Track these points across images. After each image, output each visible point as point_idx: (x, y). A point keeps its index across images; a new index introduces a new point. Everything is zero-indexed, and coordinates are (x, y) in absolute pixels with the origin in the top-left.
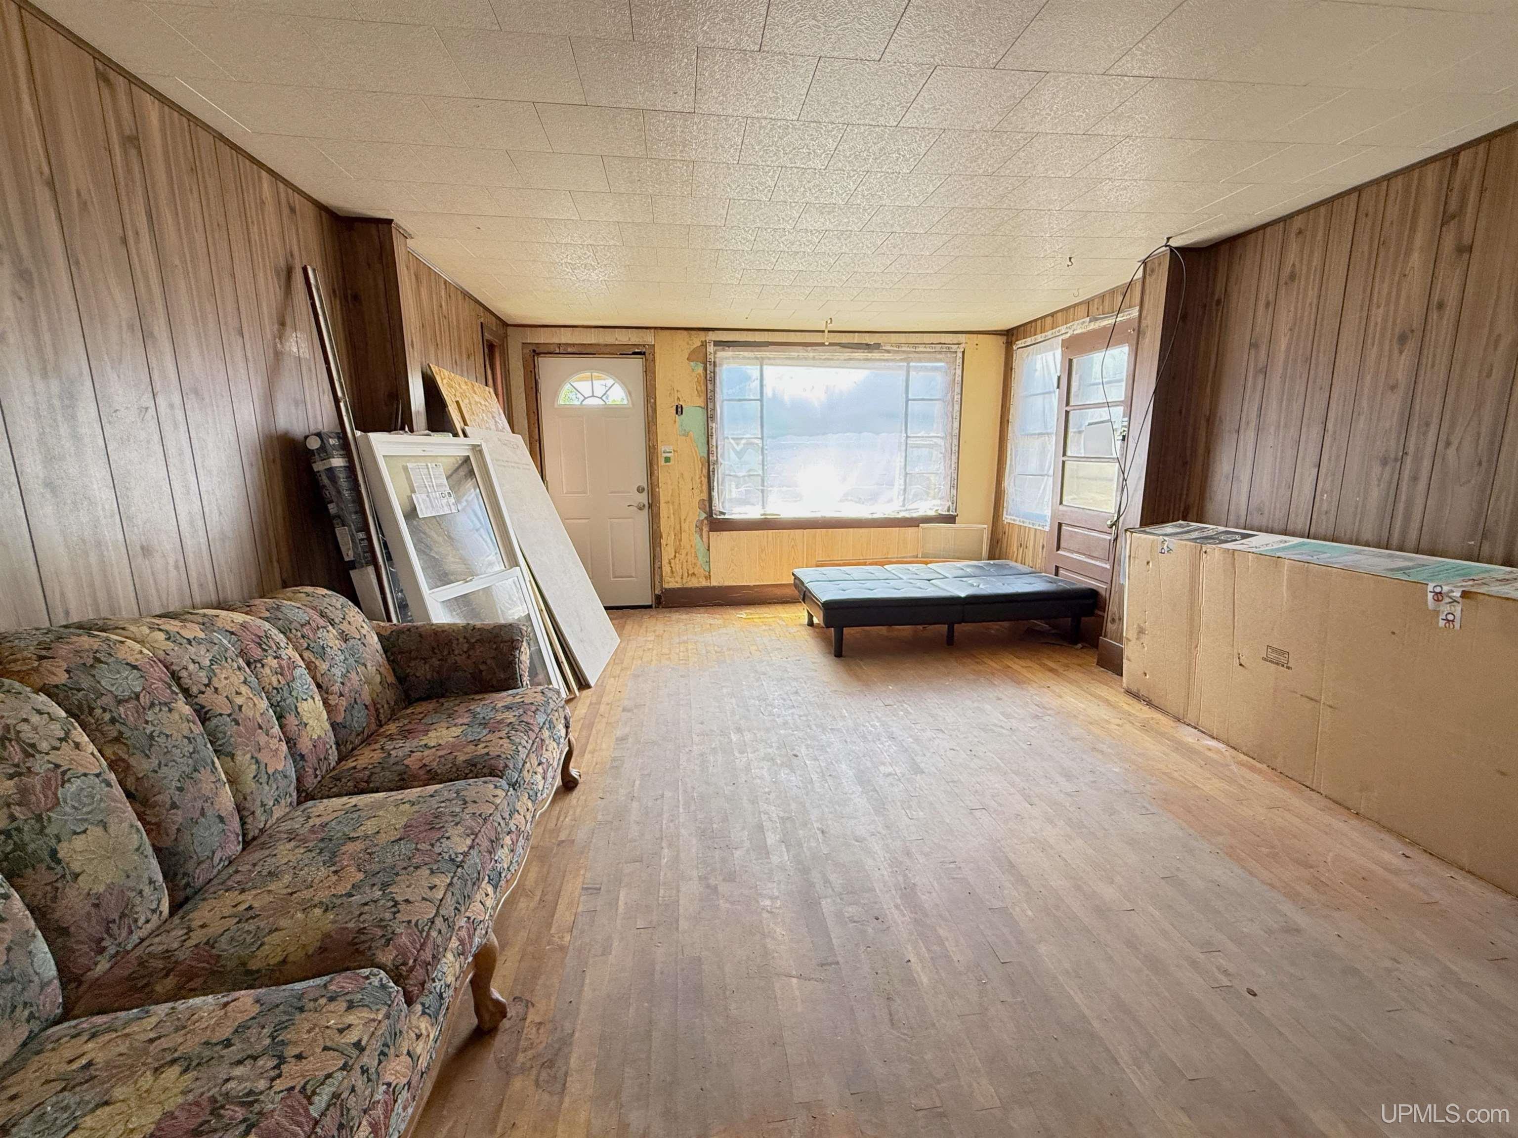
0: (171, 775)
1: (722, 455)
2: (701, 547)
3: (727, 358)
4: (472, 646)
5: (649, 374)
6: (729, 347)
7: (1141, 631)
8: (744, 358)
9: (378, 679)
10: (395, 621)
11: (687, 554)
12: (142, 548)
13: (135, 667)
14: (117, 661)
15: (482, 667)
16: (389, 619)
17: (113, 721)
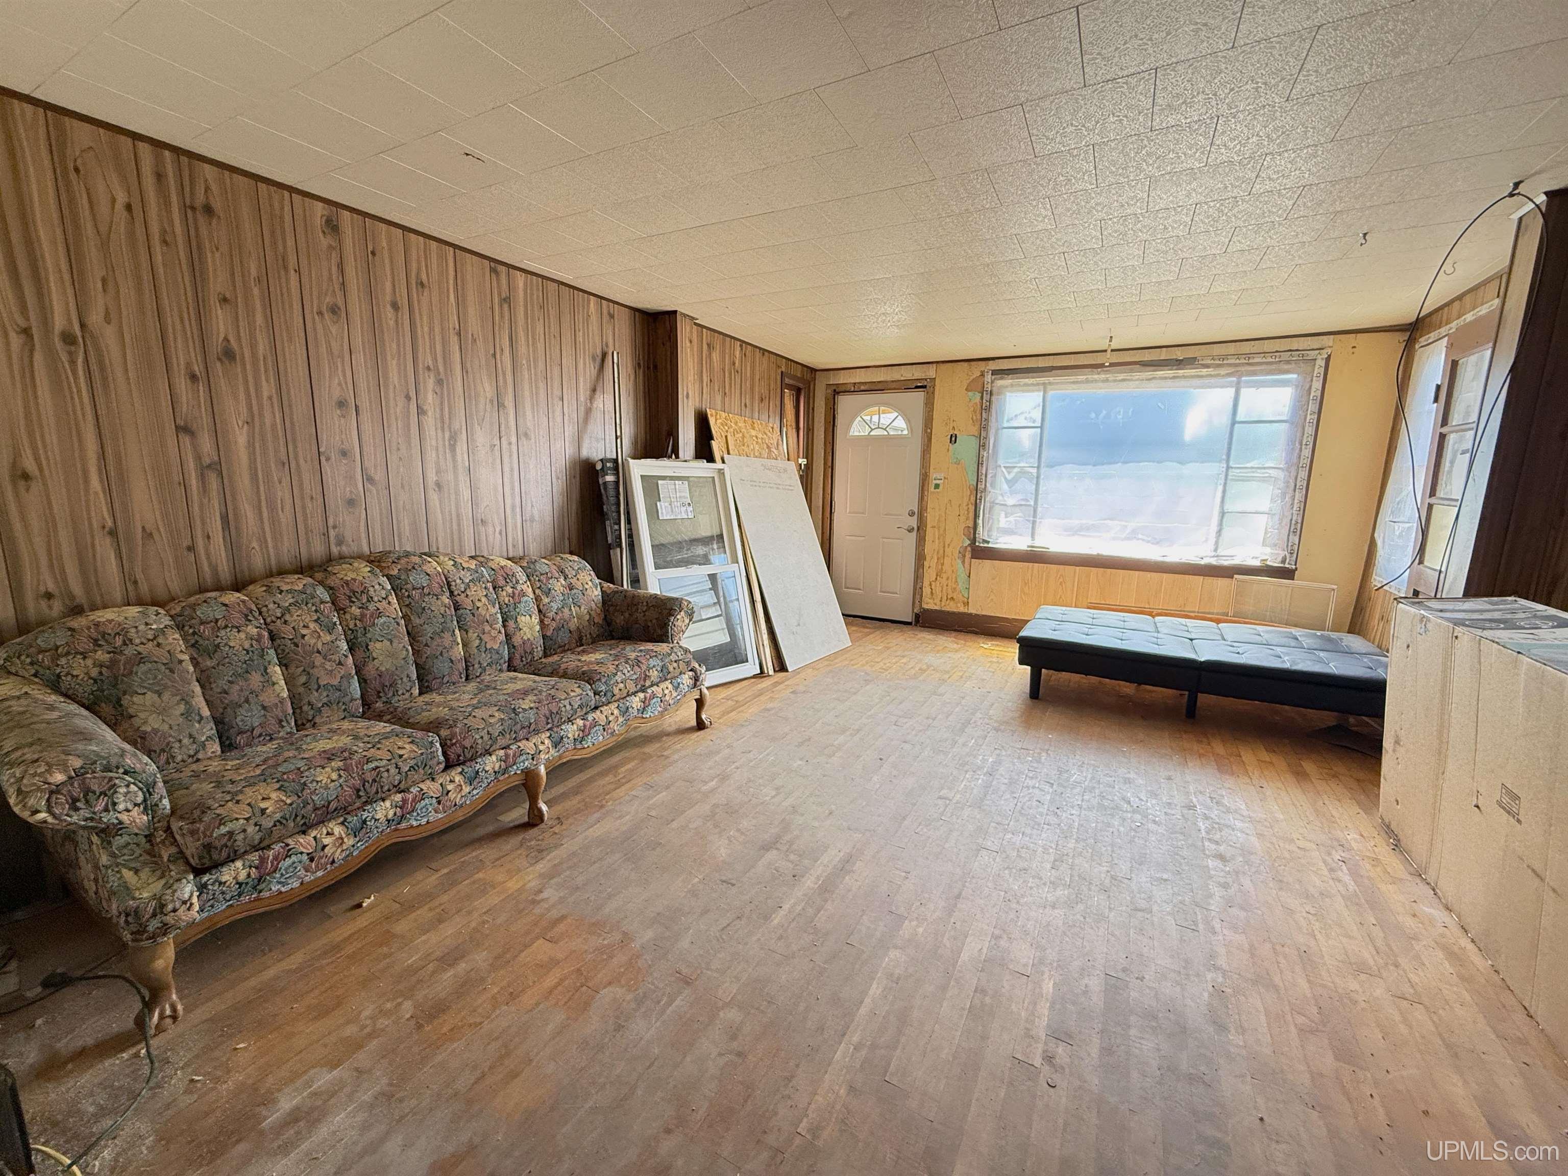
0: (429, 630)
1: (993, 485)
2: (962, 575)
3: (1007, 387)
4: (649, 608)
5: (929, 405)
6: (1008, 374)
7: (1397, 742)
8: (1026, 385)
9: (587, 617)
10: (625, 586)
11: (948, 579)
12: (482, 520)
13: (428, 575)
14: (422, 570)
15: (649, 624)
16: (622, 586)
17: (409, 596)
